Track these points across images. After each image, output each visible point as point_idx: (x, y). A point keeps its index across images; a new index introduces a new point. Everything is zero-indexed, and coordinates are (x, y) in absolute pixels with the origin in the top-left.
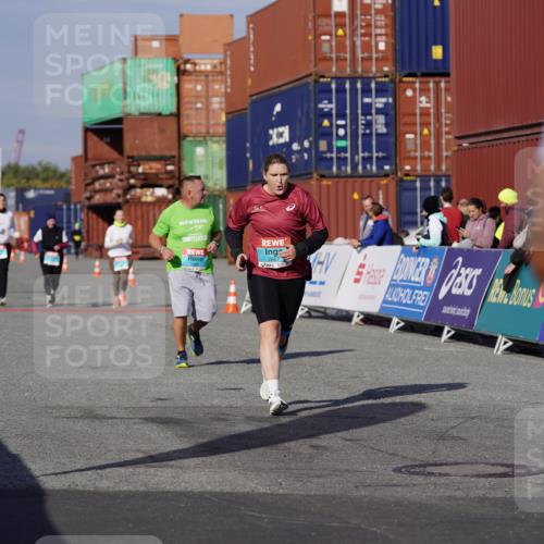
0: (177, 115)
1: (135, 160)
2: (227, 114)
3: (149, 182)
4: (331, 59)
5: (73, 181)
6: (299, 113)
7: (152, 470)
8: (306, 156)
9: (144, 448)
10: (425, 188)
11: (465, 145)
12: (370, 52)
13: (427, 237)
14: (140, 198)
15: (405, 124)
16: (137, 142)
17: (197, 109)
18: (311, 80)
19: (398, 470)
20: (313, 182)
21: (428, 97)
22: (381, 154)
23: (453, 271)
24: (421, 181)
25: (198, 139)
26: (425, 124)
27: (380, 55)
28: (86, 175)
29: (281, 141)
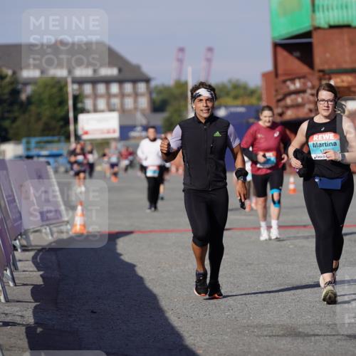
1: (326, 74)
5: (264, 97)
16: (328, 55)
28: (277, 91)
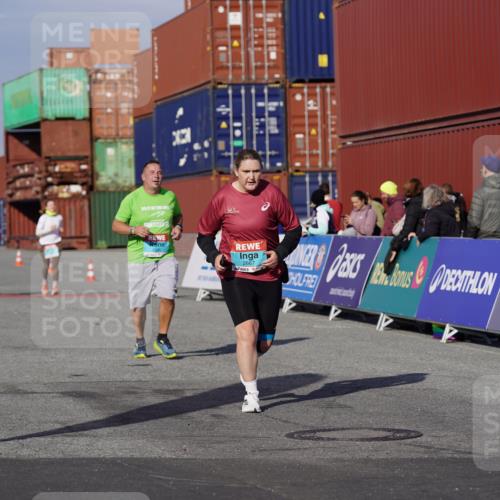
0: (90, 119)
1: (52, 160)
2: (135, 118)
3: (65, 180)
4: (227, 68)
6: (199, 116)
7: (68, 439)
8: (206, 155)
9: (62, 419)
10: (313, 182)
11: (349, 143)
12: (263, 61)
13: (316, 226)
14: (57, 194)
15: (295, 125)
16: (54, 144)
17: (108, 114)
18: (209, 86)
19: (290, 436)
20: (213, 178)
21: (315, 101)
22: (273, 153)
23: (339, 256)
24: (310, 176)
25: (109, 141)
26: (313, 125)
27: (272, 64)
28: (8, 174)
29: (184, 141)
